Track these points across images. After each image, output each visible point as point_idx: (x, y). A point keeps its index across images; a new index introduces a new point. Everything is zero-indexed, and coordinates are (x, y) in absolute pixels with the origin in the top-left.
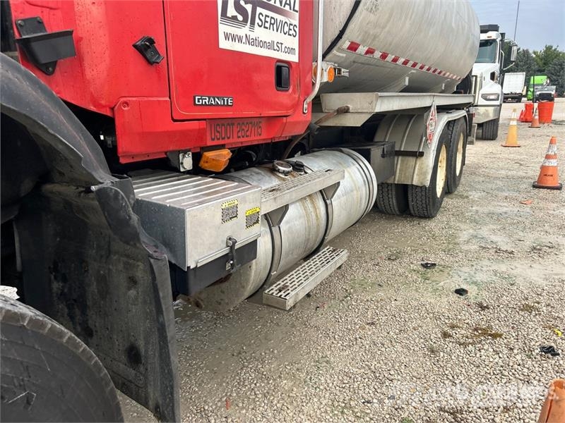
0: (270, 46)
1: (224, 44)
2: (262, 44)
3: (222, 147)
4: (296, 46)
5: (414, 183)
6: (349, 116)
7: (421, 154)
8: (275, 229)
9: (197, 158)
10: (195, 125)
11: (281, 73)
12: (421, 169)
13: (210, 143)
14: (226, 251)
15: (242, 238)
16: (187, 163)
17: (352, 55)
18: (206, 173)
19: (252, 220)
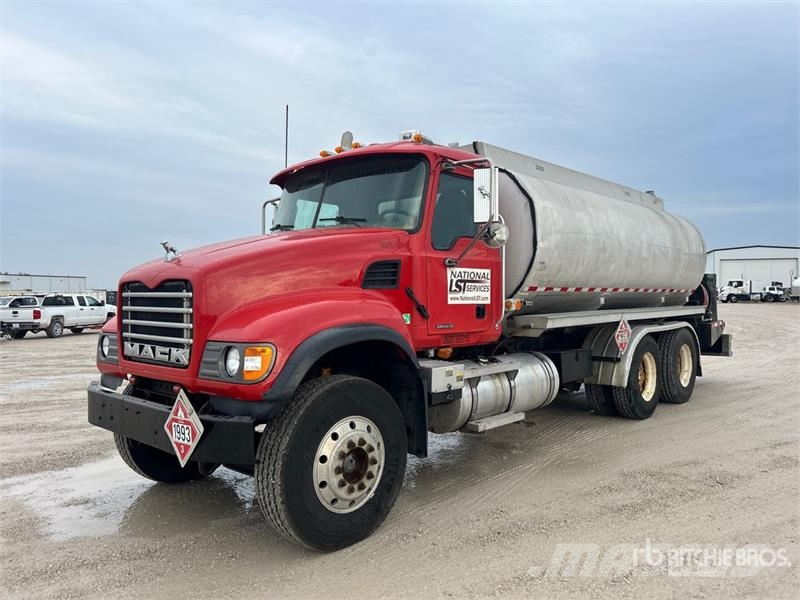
0: (473, 299)
1: (450, 302)
2: (469, 299)
3: (448, 347)
4: (489, 296)
5: (613, 384)
6: (531, 330)
7: (619, 360)
8: (474, 390)
9: (436, 352)
10: (437, 337)
11: (480, 310)
12: (618, 372)
13: (443, 345)
14: (447, 390)
15: (456, 385)
16: (432, 353)
17: (533, 294)
18: (440, 359)
19: (460, 379)
